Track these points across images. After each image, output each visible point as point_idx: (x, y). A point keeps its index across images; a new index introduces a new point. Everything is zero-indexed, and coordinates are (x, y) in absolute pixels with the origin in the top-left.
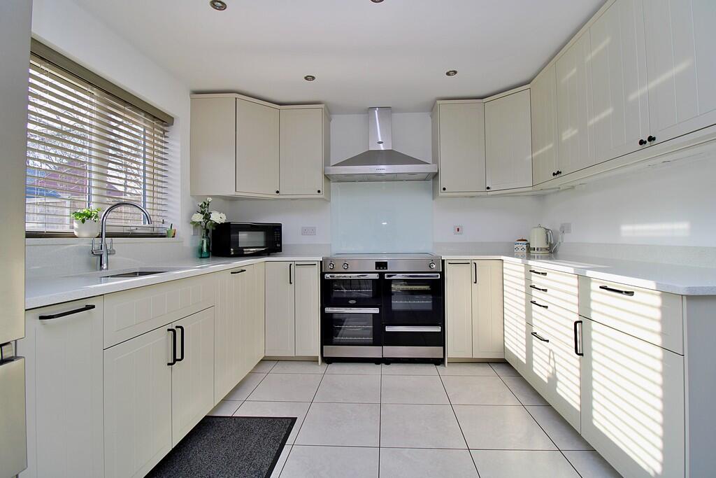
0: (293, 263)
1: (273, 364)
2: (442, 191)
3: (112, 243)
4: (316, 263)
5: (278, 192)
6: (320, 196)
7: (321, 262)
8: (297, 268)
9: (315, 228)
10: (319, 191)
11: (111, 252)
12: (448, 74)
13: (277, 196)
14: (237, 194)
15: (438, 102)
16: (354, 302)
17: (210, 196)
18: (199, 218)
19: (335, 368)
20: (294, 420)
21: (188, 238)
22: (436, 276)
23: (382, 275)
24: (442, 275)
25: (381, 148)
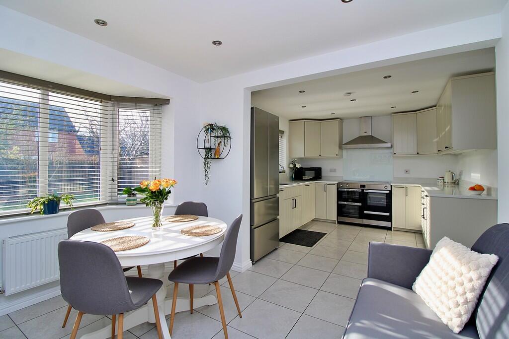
0: (326, 184)
2: (394, 154)
4: (335, 184)
5: (320, 155)
6: (337, 157)
7: (337, 184)
8: (328, 186)
9: (336, 169)
10: (337, 155)
13: (320, 157)
14: (305, 157)
15: (393, 115)
16: (351, 200)
17: (296, 158)
18: (292, 166)
19: (342, 225)
21: (288, 173)
22: (388, 192)
23: (363, 190)
24: (391, 191)
25: (366, 134)
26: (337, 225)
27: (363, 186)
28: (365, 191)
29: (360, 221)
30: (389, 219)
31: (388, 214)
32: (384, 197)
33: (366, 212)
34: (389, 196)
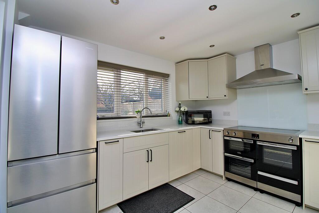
0: (211, 129)
1: (204, 172)
2: (305, 90)
3: (144, 120)
4: (221, 131)
5: (207, 97)
6: (226, 98)
7: (223, 130)
8: (213, 132)
9: (230, 112)
10: (225, 96)
11: (144, 123)
12: (293, 16)
13: (207, 99)
14: (190, 99)
15: (299, 32)
16: (240, 153)
17: (180, 101)
18: (178, 109)
19: (230, 184)
20: (193, 199)
21: (175, 116)
22: (295, 148)
23: (255, 141)
24: (300, 147)
25: (263, 68)
26: (223, 181)
27: (255, 136)
28: (258, 143)
29: (253, 183)
30: (299, 190)
31: (295, 183)
32: (290, 154)
33: (260, 173)
34: (298, 154)
